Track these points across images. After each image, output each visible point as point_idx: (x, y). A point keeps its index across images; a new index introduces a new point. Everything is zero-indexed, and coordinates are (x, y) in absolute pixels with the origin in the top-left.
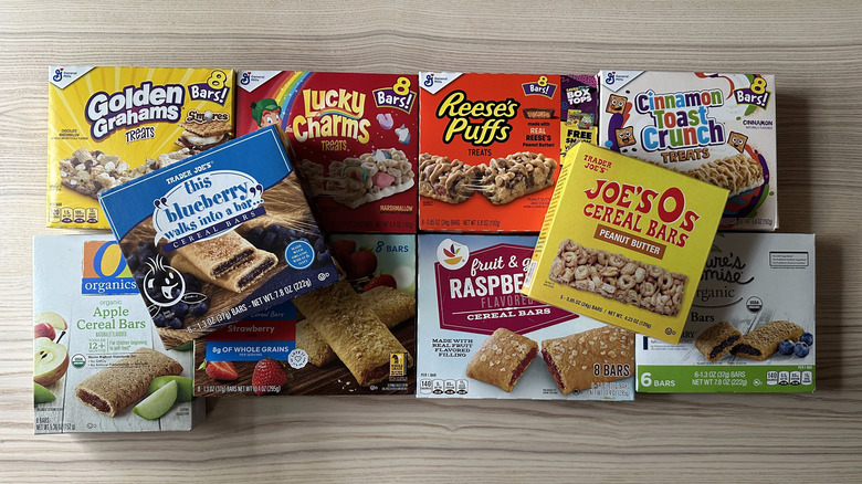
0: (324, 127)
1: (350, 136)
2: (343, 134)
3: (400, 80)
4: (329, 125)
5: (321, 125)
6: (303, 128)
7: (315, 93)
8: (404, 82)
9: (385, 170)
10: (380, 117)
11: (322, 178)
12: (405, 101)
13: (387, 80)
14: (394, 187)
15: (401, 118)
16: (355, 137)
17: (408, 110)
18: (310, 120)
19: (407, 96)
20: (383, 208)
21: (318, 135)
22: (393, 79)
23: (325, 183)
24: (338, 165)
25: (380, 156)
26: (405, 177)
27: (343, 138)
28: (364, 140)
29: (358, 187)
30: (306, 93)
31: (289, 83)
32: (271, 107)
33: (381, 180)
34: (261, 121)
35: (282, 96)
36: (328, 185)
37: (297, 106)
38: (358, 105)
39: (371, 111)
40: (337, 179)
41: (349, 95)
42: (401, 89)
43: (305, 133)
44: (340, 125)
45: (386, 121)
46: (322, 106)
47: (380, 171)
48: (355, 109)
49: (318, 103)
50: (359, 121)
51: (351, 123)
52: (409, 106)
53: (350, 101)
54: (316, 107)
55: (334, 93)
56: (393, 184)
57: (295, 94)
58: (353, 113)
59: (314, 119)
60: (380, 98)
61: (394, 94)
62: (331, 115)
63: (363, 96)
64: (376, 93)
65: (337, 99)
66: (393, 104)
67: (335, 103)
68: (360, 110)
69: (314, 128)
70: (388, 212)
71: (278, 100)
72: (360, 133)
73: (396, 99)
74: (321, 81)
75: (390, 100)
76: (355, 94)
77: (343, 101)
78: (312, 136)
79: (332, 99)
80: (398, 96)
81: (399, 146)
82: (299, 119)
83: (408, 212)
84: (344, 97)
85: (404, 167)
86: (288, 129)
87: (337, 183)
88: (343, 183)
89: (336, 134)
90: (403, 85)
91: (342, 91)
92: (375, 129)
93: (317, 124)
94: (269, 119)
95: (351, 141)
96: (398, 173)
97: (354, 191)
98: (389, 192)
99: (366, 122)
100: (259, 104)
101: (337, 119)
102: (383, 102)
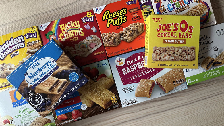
0: (69, 35)
1: (78, 35)
3: (88, 13)
5: (68, 34)
6: (63, 37)
7: (63, 25)
8: (89, 13)
9: (92, 42)
10: (85, 26)
11: (74, 51)
12: (91, 19)
13: (84, 14)
14: (96, 47)
15: (92, 25)
16: (80, 35)
17: (93, 21)
18: (64, 34)
19: (92, 17)
20: (95, 54)
21: (68, 38)
22: (85, 13)
23: (75, 52)
24: (77, 45)
25: (89, 38)
26: (99, 42)
27: (76, 36)
28: (83, 35)
29: (85, 50)
30: (61, 26)
31: (55, 24)
32: (51, 34)
33: (92, 46)
34: (50, 39)
35: (54, 29)
36: (76, 52)
37: (59, 31)
38: (77, 25)
39: (82, 25)
40: (78, 50)
41: (74, 23)
42: (89, 16)
43: (64, 38)
44: (74, 32)
45: (88, 27)
46: (67, 28)
47: (90, 43)
48: (77, 26)
49: (65, 28)
50: (79, 29)
51: (77, 31)
52: (93, 20)
53: (75, 24)
54: (65, 29)
55: (69, 23)
56: (96, 46)
57: (57, 27)
58: (77, 28)
59: (66, 33)
60: (83, 20)
61: (87, 18)
62: (70, 30)
63: (78, 22)
64: (82, 19)
65: (71, 25)
66: (88, 21)
67: (70, 26)
68: (79, 26)
69: (66, 36)
70: (97, 55)
71: (53, 31)
72: (81, 33)
73: (88, 19)
74: (64, 21)
75: (87, 20)
76: (76, 21)
77: (73, 25)
78: (66, 39)
79: (69, 25)
80: (89, 18)
81: (94, 33)
82: (61, 35)
83: (103, 53)
84: (72, 23)
85: (98, 40)
86: (59, 39)
87: (79, 51)
88: (81, 50)
89: (73, 36)
90: (89, 14)
91: (71, 22)
92: (85, 30)
93: (67, 34)
94: (52, 37)
95: (79, 37)
96: (96, 42)
97: (85, 51)
98: (95, 48)
99: (82, 29)
100: (48, 34)
101: (72, 31)
102: (85, 21)
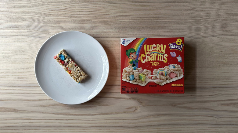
0: (151, 58)
1: (160, 60)
2: (158, 60)
3: (178, 39)
4: (153, 57)
6: (144, 58)
7: (148, 46)
8: (180, 40)
9: (173, 72)
10: (171, 53)
11: (151, 75)
12: (180, 47)
13: (174, 40)
14: (176, 78)
15: (178, 53)
16: (162, 60)
17: (181, 50)
18: (146, 55)
19: (181, 45)
20: (172, 85)
21: (149, 60)
22: (176, 39)
23: (152, 77)
24: (156, 71)
25: (171, 67)
26: (180, 74)
27: (158, 61)
28: (165, 62)
29: (163, 78)
30: (145, 46)
31: (139, 42)
32: (133, 51)
33: (172, 75)
34: (129, 56)
35: (137, 47)
36: (153, 78)
37: (142, 51)
38: (163, 49)
39: (168, 51)
40: (156, 75)
41: (160, 46)
42: (179, 43)
43: (145, 60)
44: (157, 56)
45: (173, 54)
46: (150, 50)
47: (171, 72)
50: (164, 55)
51: (161, 56)
53: (160, 48)
54: (148, 51)
55: (155, 45)
56: (176, 76)
57: (141, 46)
58: (162, 52)
59: (148, 55)
60: (171, 46)
61: (176, 45)
62: (154, 53)
63: (165, 46)
64: (170, 45)
65: (156, 47)
66: (176, 48)
67: (155, 49)
68: (164, 51)
70: (175, 86)
72: (164, 59)
73: (177, 46)
74: (150, 41)
75: (175, 47)
76: (162, 45)
77: (158, 48)
78: (147, 61)
79: (154, 48)
80: (177, 45)
81: (178, 63)
82: (143, 55)
83: (182, 86)
84: (158, 46)
85: (180, 70)
86: (139, 59)
87: (156, 77)
88: (158, 77)
89: (155, 60)
90: (179, 41)
91: (158, 45)
92: (169, 57)
93: (149, 57)
94: (132, 55)
95: (161, 62)
96: (178, 73)
97: (162, 79)
99: (166, 55)
100: (129, 50)
101: (156, 55)
102: (172, 48)
